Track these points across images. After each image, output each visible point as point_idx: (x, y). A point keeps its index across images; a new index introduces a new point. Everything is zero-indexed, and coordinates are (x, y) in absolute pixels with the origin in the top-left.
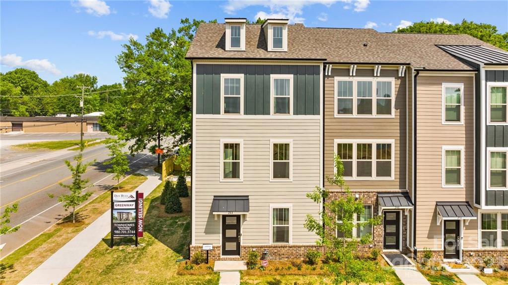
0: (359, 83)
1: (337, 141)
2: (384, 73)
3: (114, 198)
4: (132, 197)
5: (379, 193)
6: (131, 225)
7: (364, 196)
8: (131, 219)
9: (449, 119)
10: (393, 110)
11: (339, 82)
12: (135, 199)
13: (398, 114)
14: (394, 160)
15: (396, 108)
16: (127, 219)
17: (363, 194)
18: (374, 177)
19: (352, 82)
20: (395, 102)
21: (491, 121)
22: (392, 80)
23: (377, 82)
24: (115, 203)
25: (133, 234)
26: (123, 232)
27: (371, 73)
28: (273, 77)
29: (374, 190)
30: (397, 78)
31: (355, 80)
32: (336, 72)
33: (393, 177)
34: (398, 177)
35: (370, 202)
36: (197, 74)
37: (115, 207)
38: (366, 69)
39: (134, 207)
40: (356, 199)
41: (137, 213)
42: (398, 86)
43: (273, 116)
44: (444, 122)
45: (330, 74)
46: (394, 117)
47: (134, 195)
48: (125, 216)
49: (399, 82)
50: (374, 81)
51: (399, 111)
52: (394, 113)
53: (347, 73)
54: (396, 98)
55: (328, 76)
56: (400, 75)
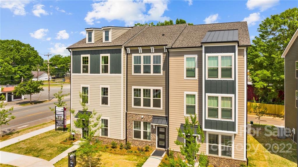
0: (144, 57)
1: (134, 87)
2: (156, 51)
3: (56, 110)
4: (62, 109)
5: (153, 116)
6: (62, 122)
7: (146, 117)
8: (62, 119)
9: (188, 76)
10: (162, 71)
11: (135, 57)
12: (63, 111)
13: (165, 73)
14: (162, 99)
15: (163, 70)
16: (61, 119)
17: (145, 116)
18: (152, 107)
19: (141, 56)
20: (163, 66)
21: (208, 77)
22: (161, 54)
23: (153, 56)
24: (57, 112)
25: (63, 126)
26: (60, 124)
27: (149, 51)
28: (101, 55)
29: (152, 114)
30: (164, 53)
31: (142, 55)
32: (133, 52)
33: (161, 108)
34: (165, 108)
35: (149, 121)
36: (73, 55)
37: (57, 114)
38: (146, 49)
39: (63, 114)
40: (142, 118)
41: (64, 116)
42: (164, 58)
43: (101, 74)
44: (185, 78)
45: (130, 53)
46: (162, 75)
47: (63, 108)
48: (60, 117)
49: (165, 55)
50: (152, 55)
51: (165, 71)
52: (162, 73)
53: (137, 52)
54: (164, 64)
55: (129, 54)
56: (165, 52)
